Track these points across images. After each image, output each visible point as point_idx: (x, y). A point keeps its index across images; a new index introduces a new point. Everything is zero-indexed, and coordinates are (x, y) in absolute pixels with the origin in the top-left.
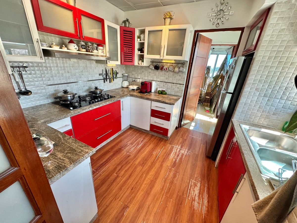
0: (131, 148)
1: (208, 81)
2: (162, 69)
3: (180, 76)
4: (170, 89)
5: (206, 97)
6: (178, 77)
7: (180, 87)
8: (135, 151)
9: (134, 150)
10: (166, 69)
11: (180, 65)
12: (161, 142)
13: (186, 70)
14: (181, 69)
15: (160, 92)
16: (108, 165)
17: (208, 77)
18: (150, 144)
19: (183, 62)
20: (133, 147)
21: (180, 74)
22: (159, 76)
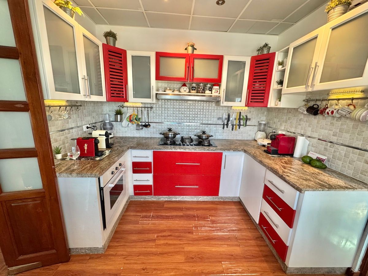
0: (206, 226)
2: (323, 112)
8: (205, 234)
9: (206, 231)
10: (332, 112)
12: (261, 261)
15: (307, 160)
16: (164, 221)
18: (239, 246)
20: (210, 227)
22: (317, 127)
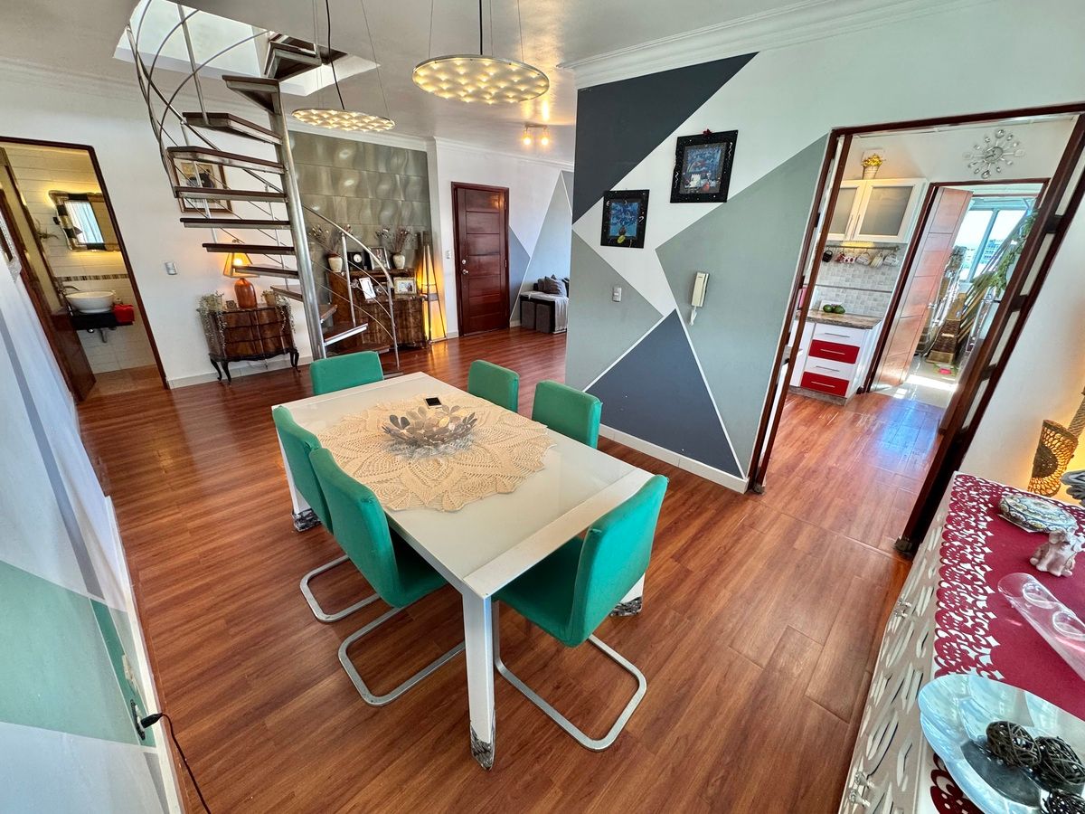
1: (951, 291)
2: (840, 259)
3: (883, 274)
4: (853, 304)
5: (944, 335)
6: (878, 277)
7: (881, 298)
10: (852, 260)
11: (885, 252)
12: (824, 412)
13: (899, 262)
14: (889, 260)
15: (829, 308)
17: (953, 279)
19: (895, 245)
21: (885, 269)
22: (828, 274)
